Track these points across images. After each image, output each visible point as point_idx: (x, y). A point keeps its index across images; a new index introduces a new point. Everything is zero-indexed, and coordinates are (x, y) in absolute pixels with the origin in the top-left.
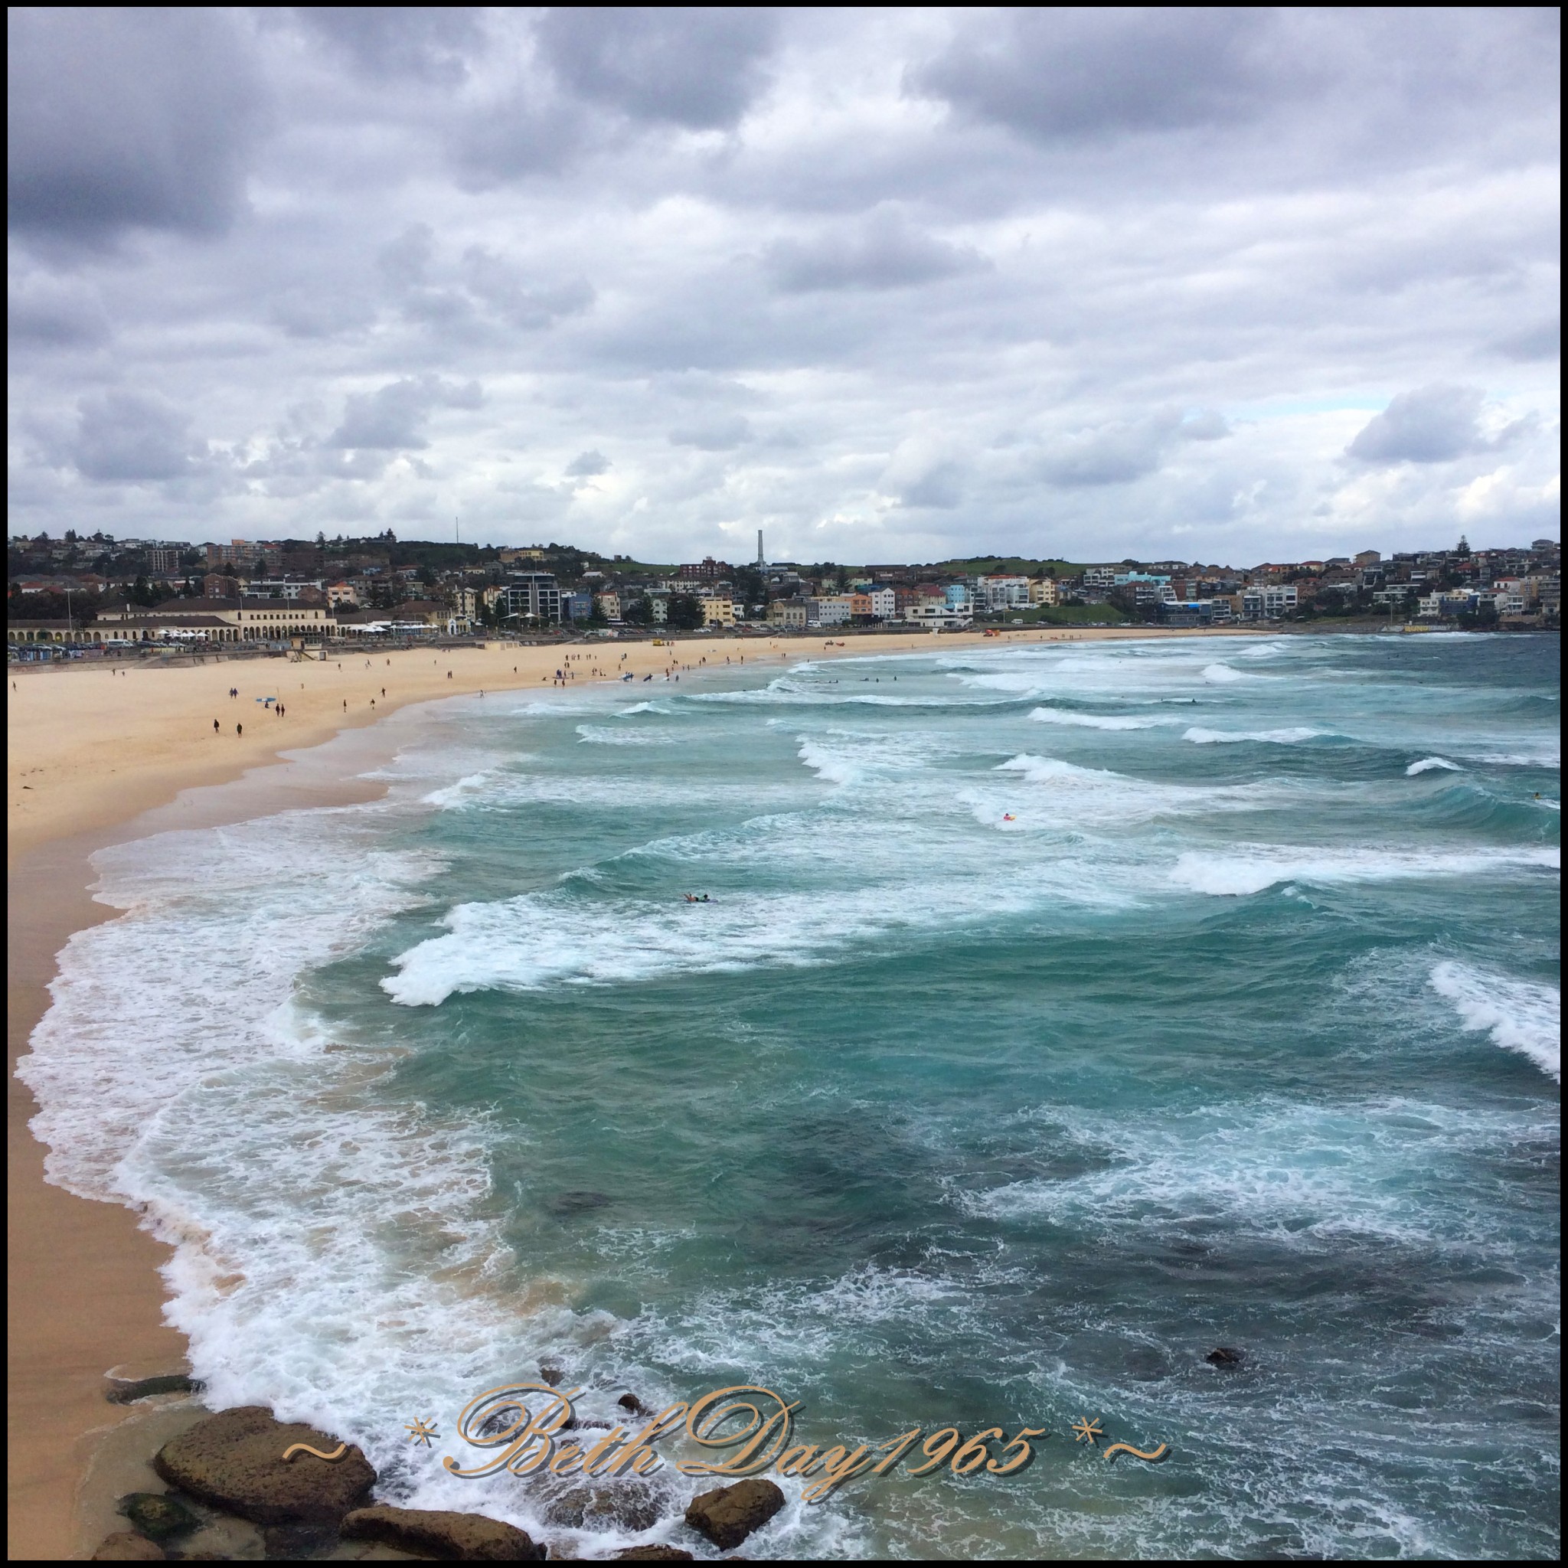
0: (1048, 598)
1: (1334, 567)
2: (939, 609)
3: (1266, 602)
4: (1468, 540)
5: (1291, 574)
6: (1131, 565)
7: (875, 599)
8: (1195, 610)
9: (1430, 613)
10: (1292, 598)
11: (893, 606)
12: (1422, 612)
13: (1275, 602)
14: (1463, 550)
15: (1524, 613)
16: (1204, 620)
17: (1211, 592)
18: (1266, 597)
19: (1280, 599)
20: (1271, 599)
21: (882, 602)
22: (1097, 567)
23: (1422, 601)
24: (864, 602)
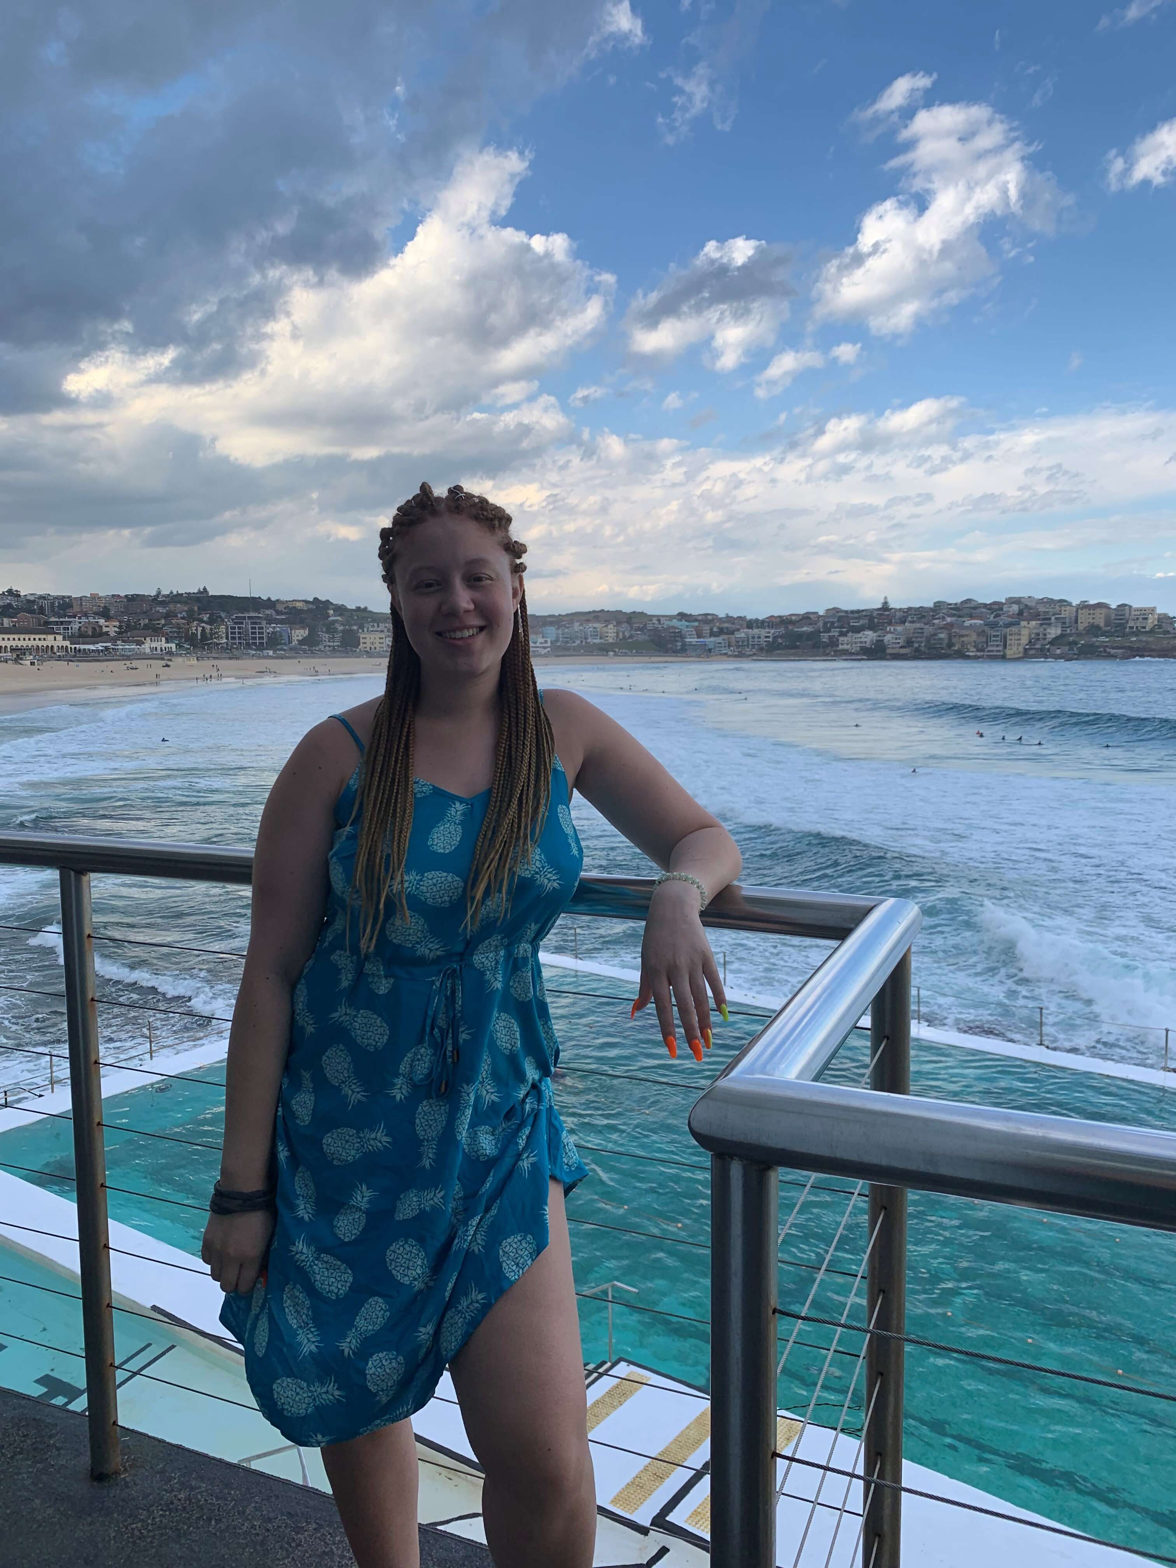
3: (751, 640)
6: (681, 616)
8: (707, 645)
9: (844, 646)
10: (768, 637)
12: (840, 648)
13: (756, 640)
14: (885, 607)
16: (709, 651)
17: (719, 632)
18: (751, 636)
19: (759, 638)
20: (753, 638)
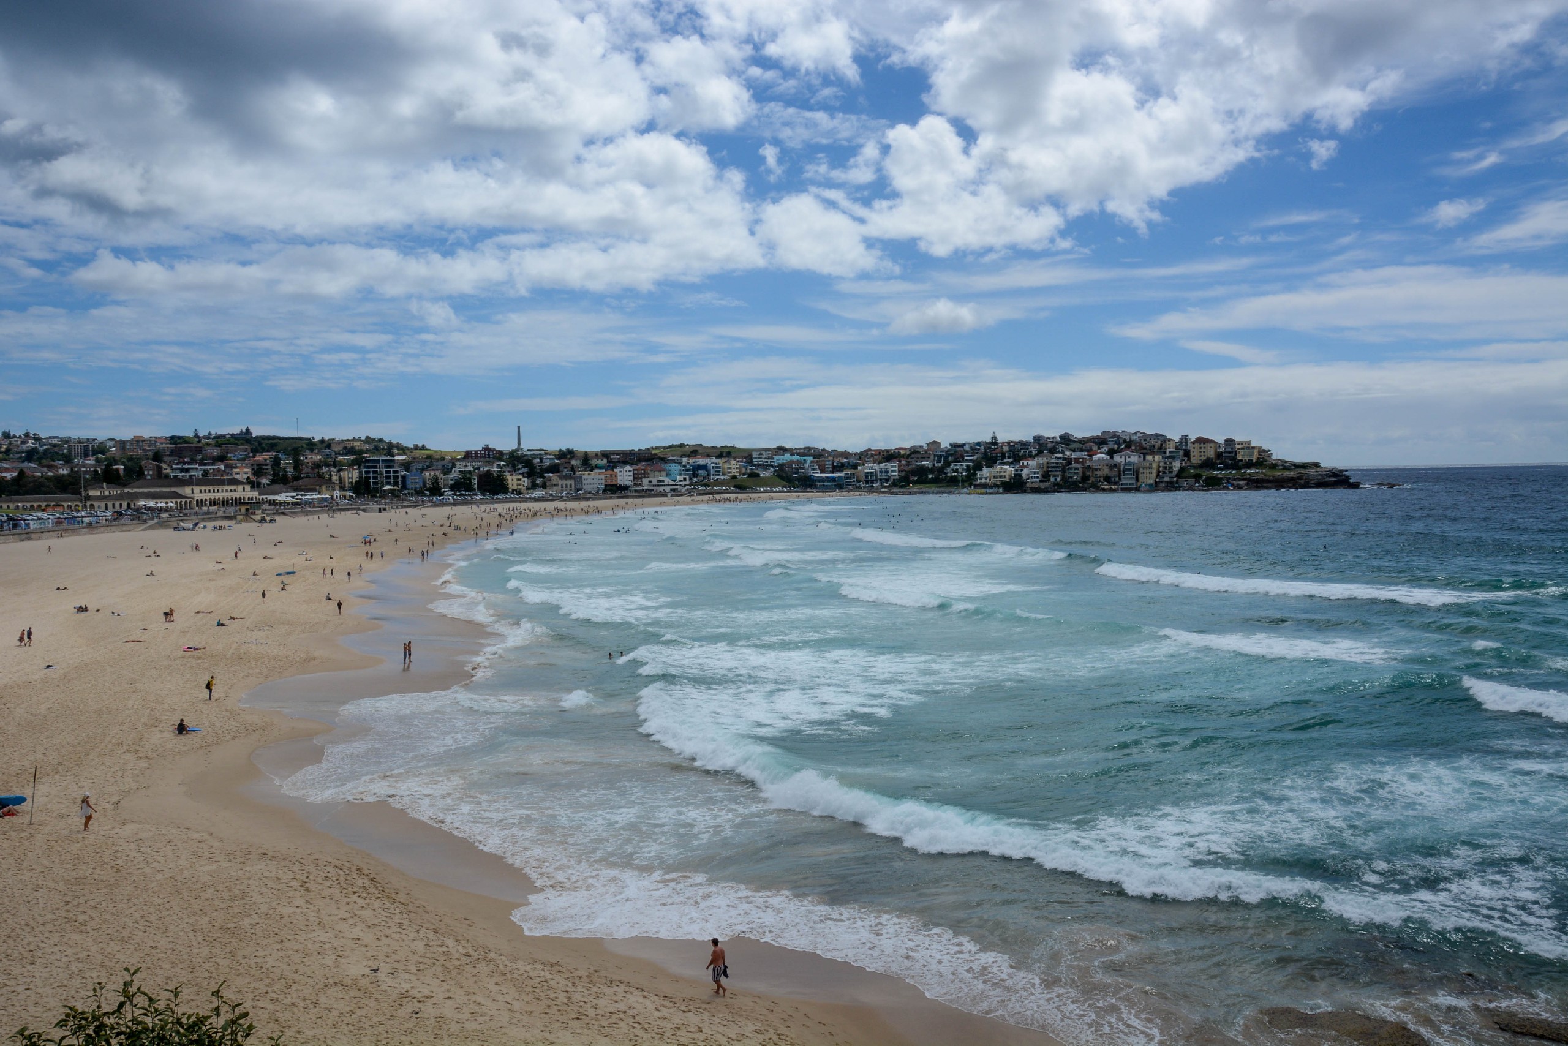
0: (735, 471)
1: (914, 452)
2: (667, 480)
3: (879, 475)
5: (889, 456)
6: (781, 450)
7: (619, 474)
8: (833, 479)
9: (983, 481)
10: (895, 471)
11: (632, 478)
12: (979, 481)
13: (884, 474)
14: (994, 441)
15: (1040, 482)
16: (839, 485)
17: (841, 467)
18: (878, 470)
19: (887, 472)
20: (881, 472)
21: (624, 475)
22: (760, 451)
23: (979, 473)
24: (611, 476)
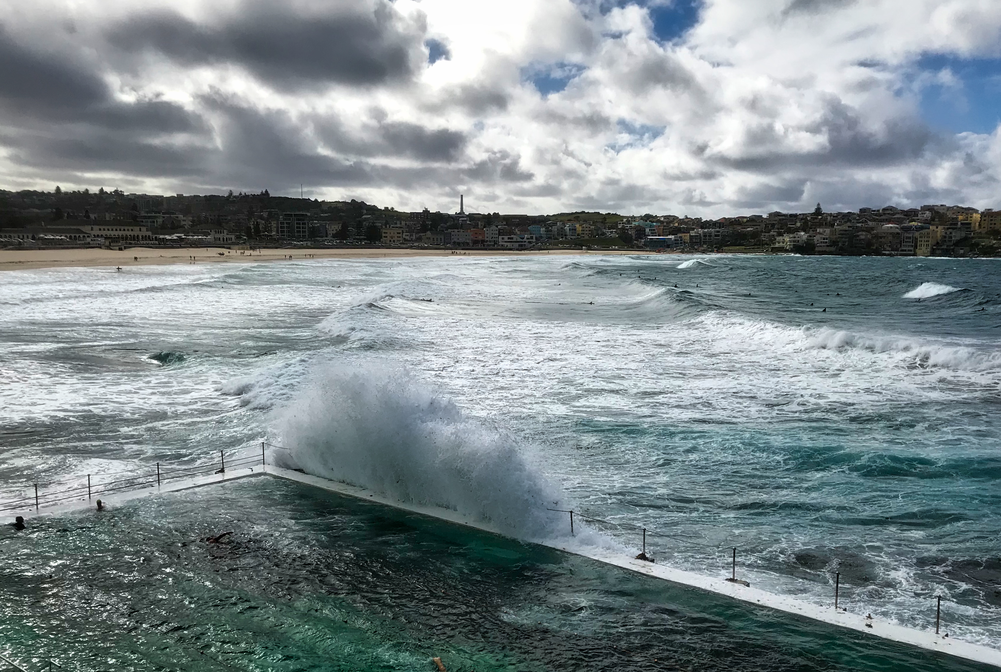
0: (587, 233)
3: (703, 238)
4: (822, 207)
7: (486, 232)
8: (665, 241)
11: (496, 236)
12: (777, 244)
14: (818, 211)
15: (827, 246)
16: (668, 246)
18: (702, 234)
19: (710, 236)
20: (705, 236)
21: (490, 233)
24: (478, 233)
